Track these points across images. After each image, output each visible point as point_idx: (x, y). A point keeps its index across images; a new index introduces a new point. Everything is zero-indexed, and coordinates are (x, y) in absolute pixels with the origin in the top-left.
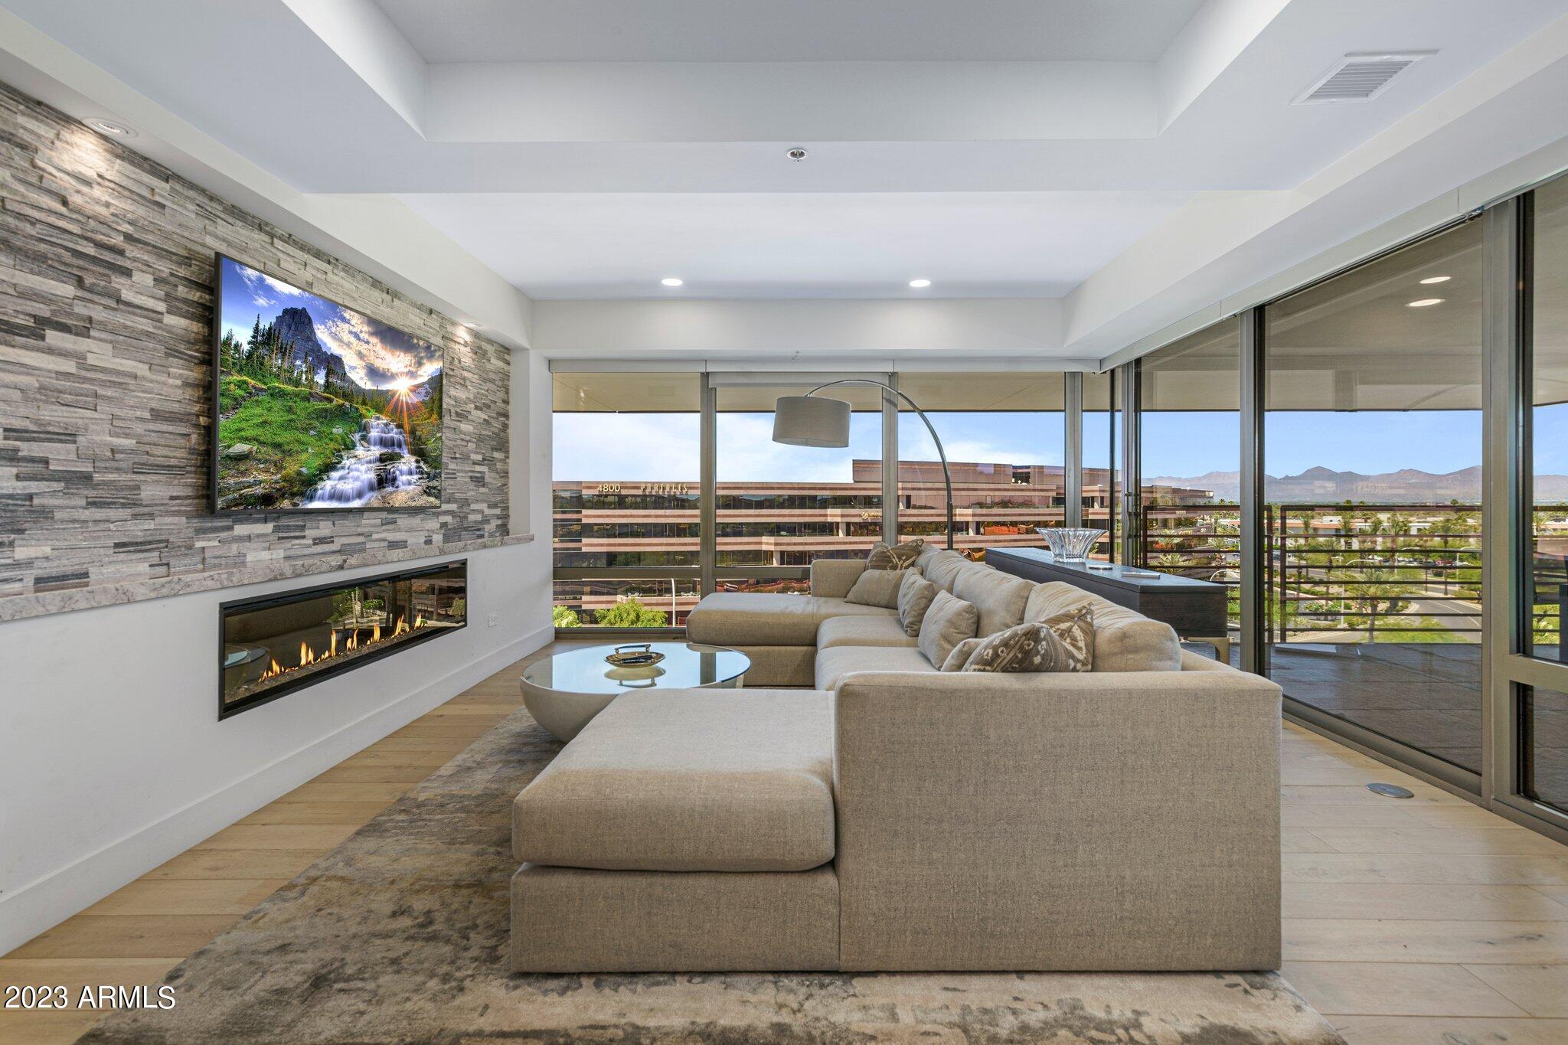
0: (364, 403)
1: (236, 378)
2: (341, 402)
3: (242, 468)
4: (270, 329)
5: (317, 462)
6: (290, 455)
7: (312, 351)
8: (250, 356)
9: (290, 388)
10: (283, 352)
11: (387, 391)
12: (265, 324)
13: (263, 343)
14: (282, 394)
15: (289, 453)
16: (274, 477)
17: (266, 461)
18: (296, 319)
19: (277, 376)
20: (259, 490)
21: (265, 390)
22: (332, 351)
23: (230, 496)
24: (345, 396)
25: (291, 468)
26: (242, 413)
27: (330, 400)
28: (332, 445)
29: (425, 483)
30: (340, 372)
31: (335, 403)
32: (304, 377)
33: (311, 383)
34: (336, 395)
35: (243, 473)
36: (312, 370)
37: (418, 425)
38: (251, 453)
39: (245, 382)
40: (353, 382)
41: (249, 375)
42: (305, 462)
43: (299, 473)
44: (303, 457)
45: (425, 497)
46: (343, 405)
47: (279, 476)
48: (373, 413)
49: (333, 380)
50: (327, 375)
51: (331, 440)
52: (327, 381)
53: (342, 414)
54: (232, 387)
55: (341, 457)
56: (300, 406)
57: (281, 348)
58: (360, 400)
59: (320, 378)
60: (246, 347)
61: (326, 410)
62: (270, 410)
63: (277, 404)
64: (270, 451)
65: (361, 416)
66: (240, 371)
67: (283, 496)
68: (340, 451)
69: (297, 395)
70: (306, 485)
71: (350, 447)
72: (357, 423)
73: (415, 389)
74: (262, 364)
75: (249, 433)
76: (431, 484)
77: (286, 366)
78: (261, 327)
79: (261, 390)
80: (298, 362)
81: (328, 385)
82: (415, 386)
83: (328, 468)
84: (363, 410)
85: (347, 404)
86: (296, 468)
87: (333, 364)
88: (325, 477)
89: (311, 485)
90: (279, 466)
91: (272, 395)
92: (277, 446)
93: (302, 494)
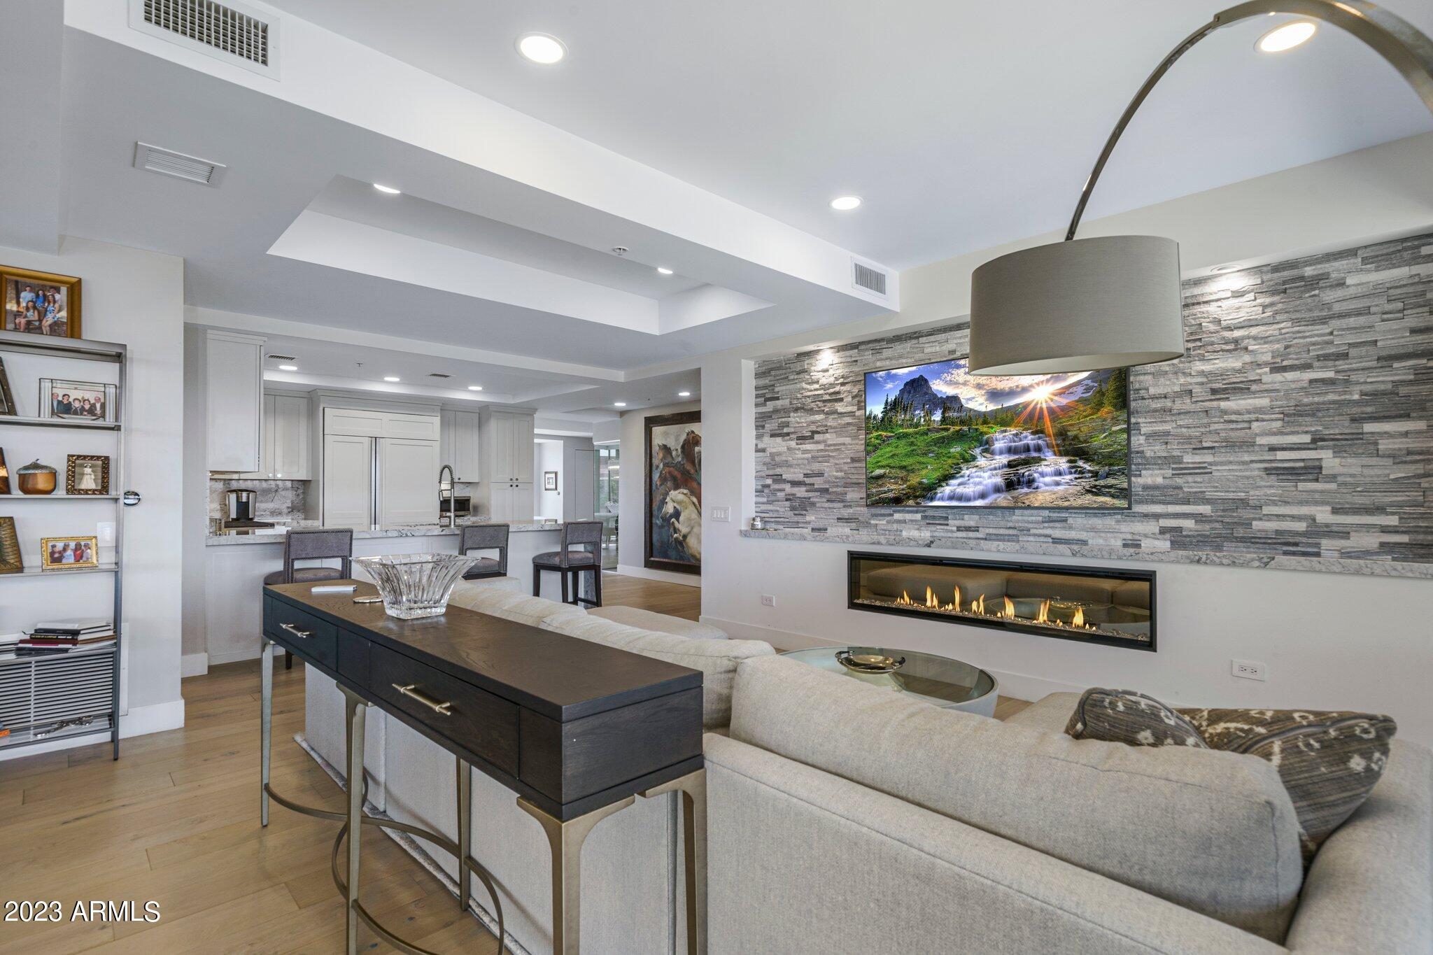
0: (985, 422)
1: (875, 434)
2: (957, 428)
3: (880, 483)
4: (895, 399)
5: (937, 474)
6: (913, 472)
7: (930, 400)
8: (883, 419)
9: (911, 430)
10: (905, 410)
11: (1017, 405)
12: (892, 398)
13: (891, 410)
14: (906, 435)
15: (913, 471)
16: (902, 487)
17: (896, 477)
18: (917, 386)
19: (901, 426)
20: (891, 495)
21: (893, 436)
22: (948, 394)
23: (874, 499)
24: (963, 423)
25: (914, 480)
26: (879, 452)
27: (947, 430)
28: (950, 461)
29: (1087, 483)
30: (956, 406)
31: (952, 430)
32: (922, 420)
33: (928, 422)
34: (953, 424)
35: (881, 486)
36: (930, 412)
37: (1071, 425)
38: (885, 474)
39: (880, 435)
40: (971, 410)
41: (882, 430)
42: (927, 475)
43: (921, 483)
44: (924, 472)
45: (1089, 496)
46: (961, 430)
47: (905, 486)
48: (997, 428)
49: (950, 414)
50: (943, 413)
51: (949, 457)
52: (943, 417)
53: (960, 437)
54: (873, 439)
55: (960, 468)
56: (920, 442)
57: (904, 407)
58: (980, 421)
59: (937, 417)
60: (880, 416)
61: (943, 437)
62: (897, 447)
63: (903, 442)
64: (898, 471)
65: (982, 434)
66: (876, 431)
67: (908, 498)
68: (958, 464)
69: (916, 433)
70: (928, 491)
71: (969, 460)
72: (978, 440)
73: (1062, 392)
74: (891, 421)
75: (884, 463)
76: (1102, 482)
77: (908, 417)
78: (889, 400)
79: (891, 437)
80: (917, 412)
81: (944, 420)
82: (1063, 388)
83: (946, 478)
84: (984, 429)
85: (965, 428)
86: (918, 480)
87: (950, 403)
88: (944, 484)
89: (931, 490)
90: (904, 480)
91: (898, 438)
92: (903, 468)
93: (924, 497)
